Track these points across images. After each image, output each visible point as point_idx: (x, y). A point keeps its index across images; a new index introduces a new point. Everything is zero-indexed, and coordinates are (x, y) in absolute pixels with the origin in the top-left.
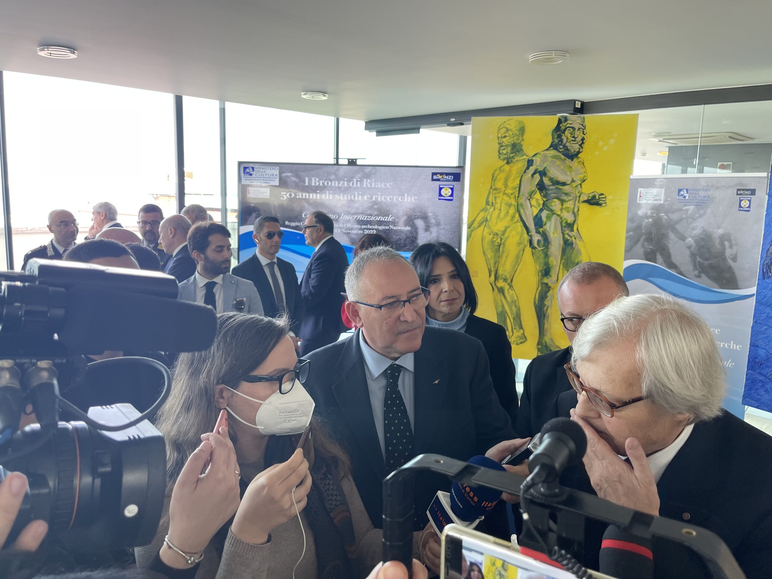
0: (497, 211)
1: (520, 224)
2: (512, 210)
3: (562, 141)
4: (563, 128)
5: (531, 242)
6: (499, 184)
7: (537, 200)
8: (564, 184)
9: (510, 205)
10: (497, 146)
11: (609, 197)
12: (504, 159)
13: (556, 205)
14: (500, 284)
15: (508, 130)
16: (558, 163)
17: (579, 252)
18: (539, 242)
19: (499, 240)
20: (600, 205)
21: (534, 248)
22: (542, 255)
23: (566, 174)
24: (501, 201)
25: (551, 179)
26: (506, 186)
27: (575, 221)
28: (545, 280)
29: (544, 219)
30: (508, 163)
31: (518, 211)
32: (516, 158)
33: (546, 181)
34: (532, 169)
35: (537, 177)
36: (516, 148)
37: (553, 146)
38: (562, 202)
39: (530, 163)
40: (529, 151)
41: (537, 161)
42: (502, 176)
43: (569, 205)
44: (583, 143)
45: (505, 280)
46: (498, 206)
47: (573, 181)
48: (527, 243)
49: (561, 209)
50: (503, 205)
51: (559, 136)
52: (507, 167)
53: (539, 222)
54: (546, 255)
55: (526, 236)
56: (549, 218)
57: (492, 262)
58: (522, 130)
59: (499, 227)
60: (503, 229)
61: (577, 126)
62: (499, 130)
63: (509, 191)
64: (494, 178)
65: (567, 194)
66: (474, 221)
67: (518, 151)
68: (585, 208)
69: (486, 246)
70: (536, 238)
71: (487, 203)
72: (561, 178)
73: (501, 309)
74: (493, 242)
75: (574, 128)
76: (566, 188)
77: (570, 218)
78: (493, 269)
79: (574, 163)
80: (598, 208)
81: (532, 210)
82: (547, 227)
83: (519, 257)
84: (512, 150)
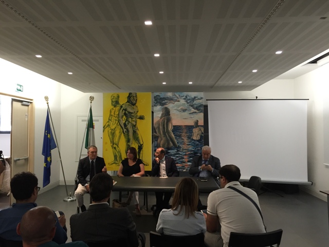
0: (112, 122)
1: (119, 126)
2: (117, 122)
5: (123, 131)
6: (112, 114)
8: (132, 113)
9: (116, 120)
10: (111, 102)
12: (113, 106)
13: (130, 119)
14: (115, 146)
15: (114, 97)
16: (130, 107)
17: (138, 134)
19: (113, 132)
21: (124, 133)
24: (114, 118)
25: (128, 112)
26: (114, 114)
28: (128, 144)
31: (119, 122)
32: (117, 106)
33: (126, 112)
34: (122, 109)
35: (124, 111)
36: (117, 102)
37: (128, 102)
39: (121, 107)
40: (121, 103)
41: (124, 106)
42: (113, 111)
43: (134, 119)
44: (137, 101)
45: (116, 144)
46: (112, 120)
47: (135, 112)
48: (122, 132)
49: (132, 121)
50: (114, 120)
51: (130, 99)
52: (114, 108)
56: (128, 124)
57: (111, 139)
58: (118, 97)
59: (113, 127)
61: (134, 96)
62: (111, 97)
63: (115, 116)
65: (133, 116)
66: (105, 126)
68: (138, 120)
69: (109, 134)
70: (125, 130)
71: (109, 120)
72: (131, 111)
73: (115, 155)
74: (111, 132)
76: (133, 114)
77: (135, 124)
78: (112, 141)
79: (134, 107)
80: (142, 120)
81: (123, 121)
82: (128, 126)
83: (120, 137)
84: (116, 103)
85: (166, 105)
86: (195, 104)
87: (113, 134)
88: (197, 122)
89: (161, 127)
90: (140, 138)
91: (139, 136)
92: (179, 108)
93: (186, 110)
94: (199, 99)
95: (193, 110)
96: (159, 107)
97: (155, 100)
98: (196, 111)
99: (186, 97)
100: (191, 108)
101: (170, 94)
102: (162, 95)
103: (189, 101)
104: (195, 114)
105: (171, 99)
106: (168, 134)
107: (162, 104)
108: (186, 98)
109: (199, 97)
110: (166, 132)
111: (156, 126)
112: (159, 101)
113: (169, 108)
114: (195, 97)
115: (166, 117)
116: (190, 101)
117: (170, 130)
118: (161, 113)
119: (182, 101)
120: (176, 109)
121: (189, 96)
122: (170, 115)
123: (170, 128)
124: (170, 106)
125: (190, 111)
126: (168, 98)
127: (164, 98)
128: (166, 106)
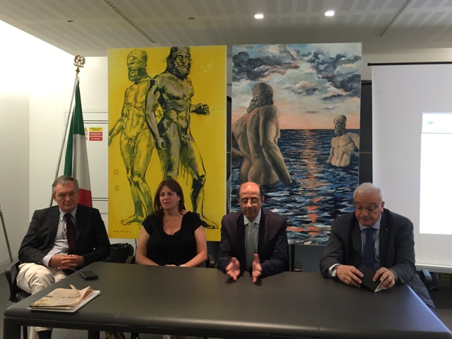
0: (130, 121)
1: (148, 130)
2: (141, 120)
3: (174, 65)
4: (174, 56)
5: (157, 144)
6: (131, 100)
7: (159, 111)
8: (178, 98)
9: (140, 116)
10: (127, 71)
11: (211, 108)
12: (133, 81)
13: (173, 115)
14: (136, 179)
15: (134, 58)
16: (173, 82)
17: (192, 150)
18: (162, 143)
19: (133, 144)
20: (205, 113)
21: (159, 149)
22: (166, 154)
23: (179, 91)
24: (133, 112)
25: (168, 95)
26: (136, 100)
27: (187, 127)
28: (169, 174)
29: (165, 126)
30: (136, 83)
31: (146, 120)
32: (142, 80)
33: (165, 96)
34: (154, 87)
35: (158, 94)
36: (142, 72)
37: (168, 70)
38: (178, 112)
39: (152, 83)
40: (152, 73)
41: (158, 81)
42: (132, 94)
43: (183, 114)
44: (189, 67)
45: (139, 176)
46: (130, 117)
47: (184, 96)
48: (153, 145)
49: (177, 118)
50: (135, 116)
51: (172, 62)
52: (136, 87)
53: (161, 128)
54: (169, 154)
55: (153, 139)
56: (169, 125)
57: (129, 161)
58: (145, 58)
59: (132, 133)
60: (135, 135)
61: (184, 55)
62: (128, 57)
63: (138, 105)
64: (126, 96)
65: (180, 106)
66: (113, 129)
67: (143, 74)
68: (194, 116)
69: (123, 149)
70: (161, 140)
71: (123, 115)
72: (176, 94)
73: (137, 200)
74: (128, 145)
75: (182, 56)
76: (180, 102)
77: (184, 125)
78: (130, 167)
79: (184, 83)
80: (203, 116)
81: (156, 120)
82: (168, 132)
83: (148, 157)
84: (138, 73)
85: (263, 76)
86: (339, 75)
87: (132, 150)
88: (342, 122)
89: (250, 134)
90: (198, 161)
91: (196, 155)
92: (297, 86)
93: (314, 90)
94: (349, 61)
95: (333, 90)
96: (244, 84)
97: (237, 65)
98: (340, 91)
99: (316, 55)
100: (328, 84)
101: (273, 50)
102: (254, 51)
103: (322, 67)
104: (337, 100)
105: (275, 63)
106: (267, 152)
107: (253, 76)
108: (315, 60)
109: (350, 56)
110: (262, 146)
111: (236, 130)
112: (245, 67)
113: (270, 84)
114: (339, 57)
115: (262, 108)
116: (327, 67)
117: (272, 140)
118: (251, 98)
119: (306, 67)
120: (287, 88)
121: (322, 54)
122: (272, 103)
123: (273, 136)
124: (273, 80)
125: (326, 92)
126: (268, 58)
127: (258, 60)
128: (263, 80)
